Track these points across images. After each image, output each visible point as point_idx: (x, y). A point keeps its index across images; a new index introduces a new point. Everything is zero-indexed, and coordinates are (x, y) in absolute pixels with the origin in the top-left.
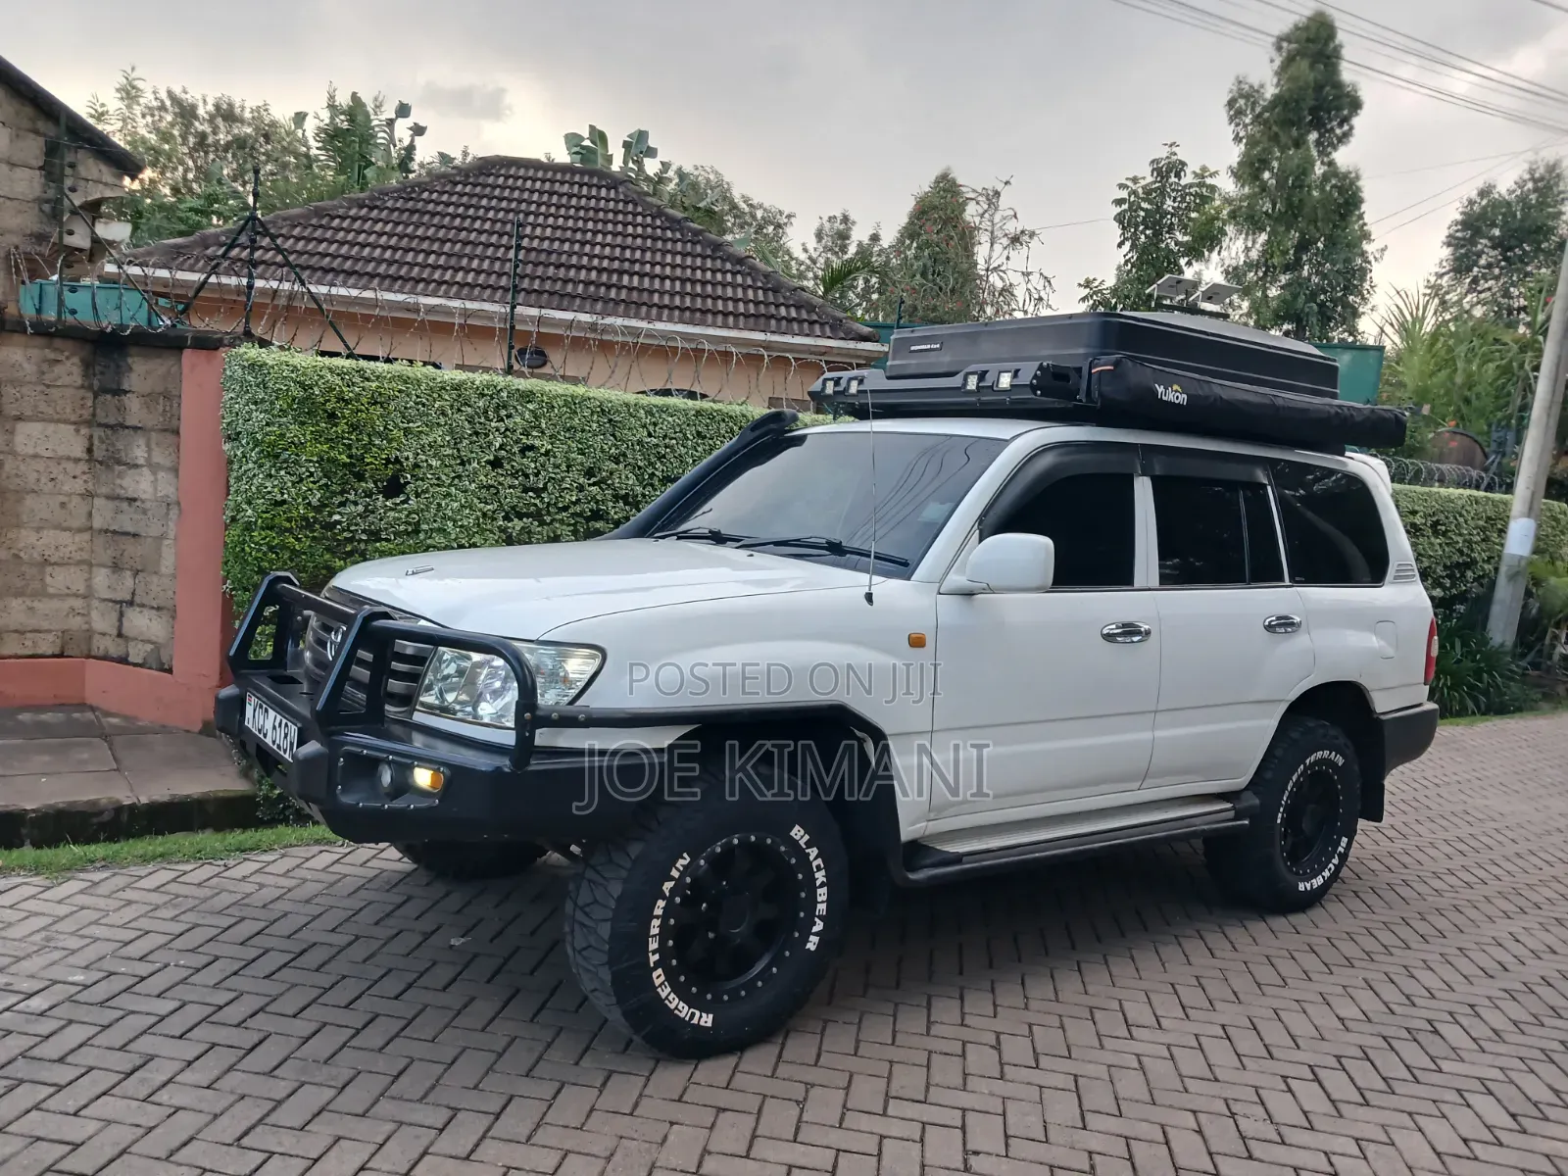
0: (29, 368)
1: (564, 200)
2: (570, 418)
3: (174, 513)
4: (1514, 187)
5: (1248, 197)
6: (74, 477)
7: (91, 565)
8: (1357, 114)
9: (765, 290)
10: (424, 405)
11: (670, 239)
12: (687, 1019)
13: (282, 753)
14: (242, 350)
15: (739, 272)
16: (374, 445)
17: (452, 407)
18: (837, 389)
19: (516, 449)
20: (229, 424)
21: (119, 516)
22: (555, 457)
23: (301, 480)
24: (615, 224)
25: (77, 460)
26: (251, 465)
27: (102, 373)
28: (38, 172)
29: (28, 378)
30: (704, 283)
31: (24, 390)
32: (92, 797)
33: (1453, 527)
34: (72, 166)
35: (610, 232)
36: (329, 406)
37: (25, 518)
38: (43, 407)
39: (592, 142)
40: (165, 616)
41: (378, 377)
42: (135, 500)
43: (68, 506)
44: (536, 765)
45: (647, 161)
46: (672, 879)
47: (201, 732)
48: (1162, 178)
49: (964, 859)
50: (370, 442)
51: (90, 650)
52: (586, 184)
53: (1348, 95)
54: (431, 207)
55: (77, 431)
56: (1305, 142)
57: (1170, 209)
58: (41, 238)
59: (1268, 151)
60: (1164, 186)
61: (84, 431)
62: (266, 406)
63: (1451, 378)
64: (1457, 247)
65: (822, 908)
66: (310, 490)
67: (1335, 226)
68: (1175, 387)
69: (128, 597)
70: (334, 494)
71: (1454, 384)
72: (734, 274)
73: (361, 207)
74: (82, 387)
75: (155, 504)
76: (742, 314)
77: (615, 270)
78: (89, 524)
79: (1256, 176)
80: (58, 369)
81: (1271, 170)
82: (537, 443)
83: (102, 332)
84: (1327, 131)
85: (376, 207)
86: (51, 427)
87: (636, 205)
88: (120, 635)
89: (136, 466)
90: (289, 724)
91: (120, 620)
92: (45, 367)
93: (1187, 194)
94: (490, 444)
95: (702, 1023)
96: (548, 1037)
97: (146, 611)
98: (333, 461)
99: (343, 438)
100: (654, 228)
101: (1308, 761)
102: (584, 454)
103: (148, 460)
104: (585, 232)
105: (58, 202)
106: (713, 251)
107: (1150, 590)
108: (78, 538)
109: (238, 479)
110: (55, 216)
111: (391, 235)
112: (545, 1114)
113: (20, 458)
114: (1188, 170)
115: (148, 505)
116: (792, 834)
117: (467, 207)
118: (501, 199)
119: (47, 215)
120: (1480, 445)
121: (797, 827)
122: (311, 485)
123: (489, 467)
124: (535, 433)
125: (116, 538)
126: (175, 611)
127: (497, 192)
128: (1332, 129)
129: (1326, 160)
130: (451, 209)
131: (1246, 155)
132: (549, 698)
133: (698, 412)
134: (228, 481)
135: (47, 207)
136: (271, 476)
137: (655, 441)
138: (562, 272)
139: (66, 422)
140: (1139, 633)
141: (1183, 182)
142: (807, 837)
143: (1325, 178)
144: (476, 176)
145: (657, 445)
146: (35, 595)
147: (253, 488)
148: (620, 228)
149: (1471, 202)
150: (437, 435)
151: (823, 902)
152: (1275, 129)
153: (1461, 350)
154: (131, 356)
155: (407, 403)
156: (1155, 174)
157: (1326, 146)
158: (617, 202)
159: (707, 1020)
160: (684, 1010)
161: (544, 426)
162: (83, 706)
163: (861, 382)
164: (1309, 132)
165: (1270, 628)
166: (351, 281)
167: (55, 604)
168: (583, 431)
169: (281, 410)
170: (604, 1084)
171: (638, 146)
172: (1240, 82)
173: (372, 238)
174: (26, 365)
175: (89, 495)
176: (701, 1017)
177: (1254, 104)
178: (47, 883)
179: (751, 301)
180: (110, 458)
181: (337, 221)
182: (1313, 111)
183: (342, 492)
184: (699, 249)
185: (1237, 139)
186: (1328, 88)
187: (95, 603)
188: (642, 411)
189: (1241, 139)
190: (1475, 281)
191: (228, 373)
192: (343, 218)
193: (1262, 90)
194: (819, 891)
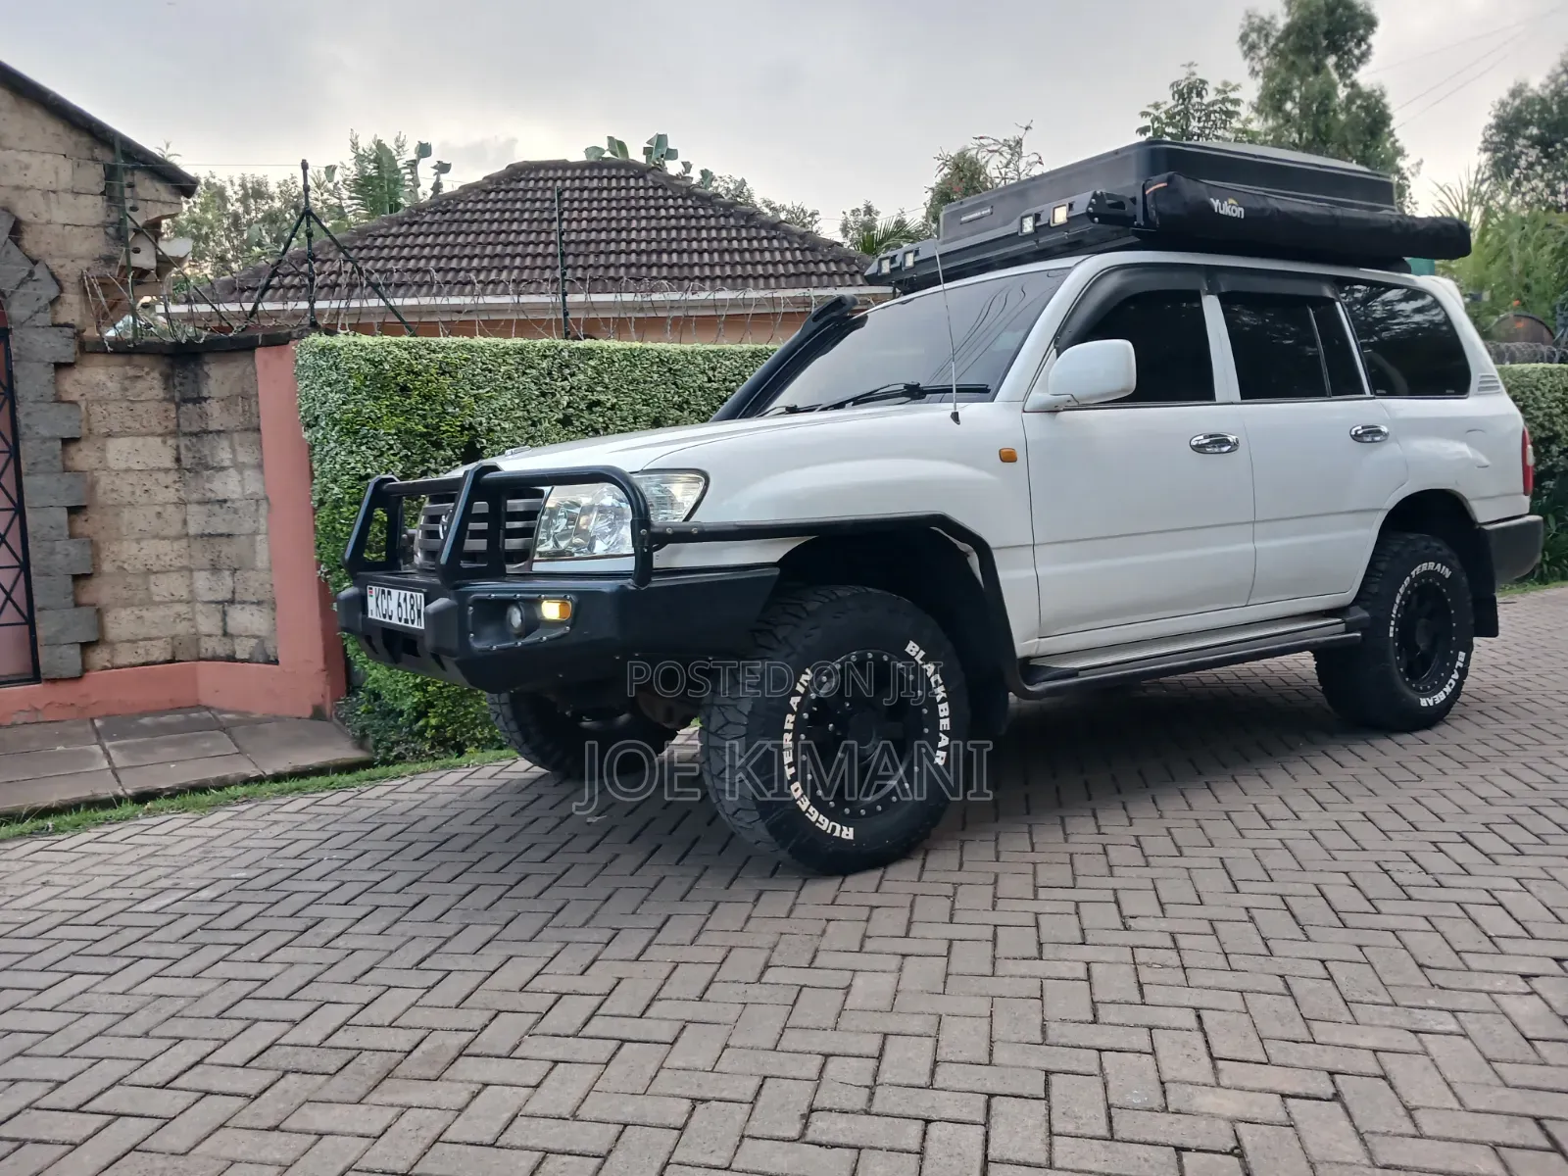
0: (113, 386)
1: (595, 194)
2: (630, 371)
3: (264, 506)
4: (1546, 82)
5: (1273, 130)
6: (167, 487)
7: (191, 571)
8: (1373, 32)
9: (802, 251)
10: (490, 371)
11: (703, 216)
12: (829, 831)
13: (410, 625)
14: (311, 339)
15: (774, 237)
16: (448, 414)
17: (517, 369)
18: (893, 266)
19: (583, 406)
20: (306, 411)
21: (213, 519)
22: (621, 410)
23: (382, 454)
24: (648, 209)
25: (167, 471)
26: (332, 445)
27: (181, 384)
28: (100, 198)
29: (112, 396)
30: (741, 252)
31: (111, 408)
32: (221, 775)
33: (1531, 402)
34: (131, 186)
35: (644, 218)
36: (400, 380)
37: (124, 530)
38: (129, 423)
39: (613, 153)
40: (266, 610)
41: (443, 348)
42: (225, 501)
43: (164, 515)
44: (656, 582)
45: (668, 163)
46: (797, 694)
47: (313, 718)
48: (1184, 100)
49: (1081, 673)
50: (445, 412)
51: (198, 653)
52: (614, 177)
53: (1362, 14)
54: (468, 216)
55: (164, 442)
56: (1325, 67)
57: (1196, 130)
58: (109, 260)
59: (1287, 81)
60: (1187, 108)
61: (171, 441)
62: (341, 386)
63: (1507, 268)
64: (1496, 151)
65: (945, 724)
66: (392, 462)
67: (1366, 147)
68: (1231, 201)
69: (229, 596)
70: (415, 464)
71: (1510, 273)
72: (770, 240)
73: (402, 225)
74: (165, 399)
75: (244, 502)
76: (782, 275)
77: (653, 251)
78: (184, 532)
79: (1278, 108)
80: (140, 385)
81: (1293, 100)
82: (603, 398)
83: (178, 344)
84: (1345, 53)
85: (415, 223)
86: (140, 441)
87: (665, 190)
88: (225, 634)
89: (223, 469)
90: (414, 594)
91: (224, 620)
92: (127, 383)
93: (1212, 112)
94: (558, 403)
95: (844, 836)
96: (696, 872)
97: (248, 608)
98: (409, 432)
99: (417, 409)
100: (686, 209)
101: (1413, 573)
102: (648, 405)
103: (234, 460)
104: (619, 220)
105: (122, 222)
106: (746, 221)
107: (1232, 403)
108: (176, 545)
109: (322, 462)
110: (120, 237)
111: (433, 246)
112: (704, 924)
113: (114, 473)
114: (1210, 88)
115: (237, 505)
116: (908, 650)
117: (503, 212)
118: (534, 201)
119: (112, 238)
120: (1548, 329)
121: (912, 644)
122: (392, 458)
123: (559, 426)
124: (599, 389)
125: (212, 540)
126: (274, 603)
127: (529, 195)
128: (1350, 50)
129: (1348, 82)
130: (487, 216)
131: (1265, 87)
132: (659, 518)
133: (753, 353)
134: (311, 467)
135: (111, 230)
136: (352, 452)
137: (715, 385)
138: (602, 259)
139: (153, 434)
140: (1228, 442)
141: (1206, 100)
142: (922, 653)
143: (1350, 100)
144: (508, 183)
145: (718, 389)
146: (142, 604)
147: (337, 466)
148: (653, 212)
149: (1503, 104)
150: (506, 399)
151: (945, 717)
152: (1291, 58)
153: (1515, 238)
154: (208, 363)
155: (474, 370)
156: (1176, 97)
157: (1345, 69)
158: (646, 189)
159: (848, 833)
160: (825, 824)
161: (607, 381)
162: (198, 707)
163: (917, 253)
164: (1326, 56)
165: (1357, 437)
166: (401, 291)
167: (161, 612)
168: (645, 382)
169: (355, 388)
170: (757, 899)
171: (659, 148)
172: (1250, 17)
173: (416, 251)
174: (109, 384)
175: (182, 503)
176: (842, 830)
177: (1267, 36)
178: (196, 816)
179: (790, 262)
180: (197, 464)
181: (380, 240)
182: (1327, 34)
183: (424, 461)
184: (732, 221)
185: (1254, 73)
186: (1340, 10)
187: (199, 607)
188: (699, 358)
189: (1257, 73)
190: (1518, 183)
191: (300, 362)
192: (385, 237)
193: (1273, 22)
194: (940, 707)
